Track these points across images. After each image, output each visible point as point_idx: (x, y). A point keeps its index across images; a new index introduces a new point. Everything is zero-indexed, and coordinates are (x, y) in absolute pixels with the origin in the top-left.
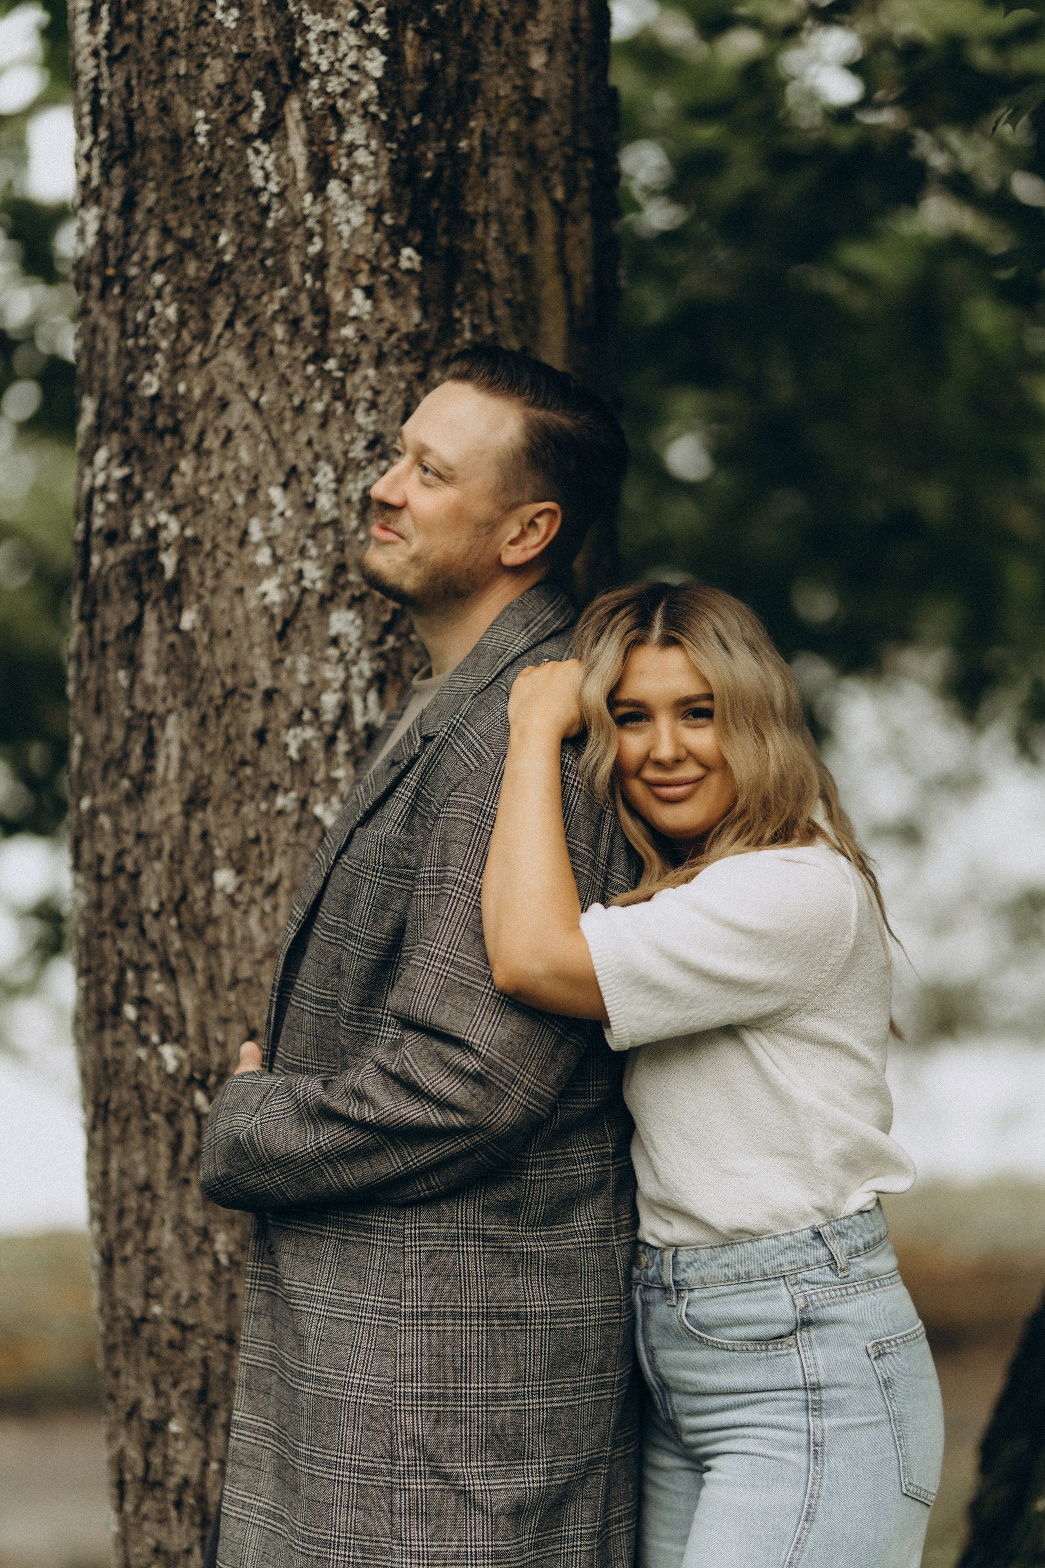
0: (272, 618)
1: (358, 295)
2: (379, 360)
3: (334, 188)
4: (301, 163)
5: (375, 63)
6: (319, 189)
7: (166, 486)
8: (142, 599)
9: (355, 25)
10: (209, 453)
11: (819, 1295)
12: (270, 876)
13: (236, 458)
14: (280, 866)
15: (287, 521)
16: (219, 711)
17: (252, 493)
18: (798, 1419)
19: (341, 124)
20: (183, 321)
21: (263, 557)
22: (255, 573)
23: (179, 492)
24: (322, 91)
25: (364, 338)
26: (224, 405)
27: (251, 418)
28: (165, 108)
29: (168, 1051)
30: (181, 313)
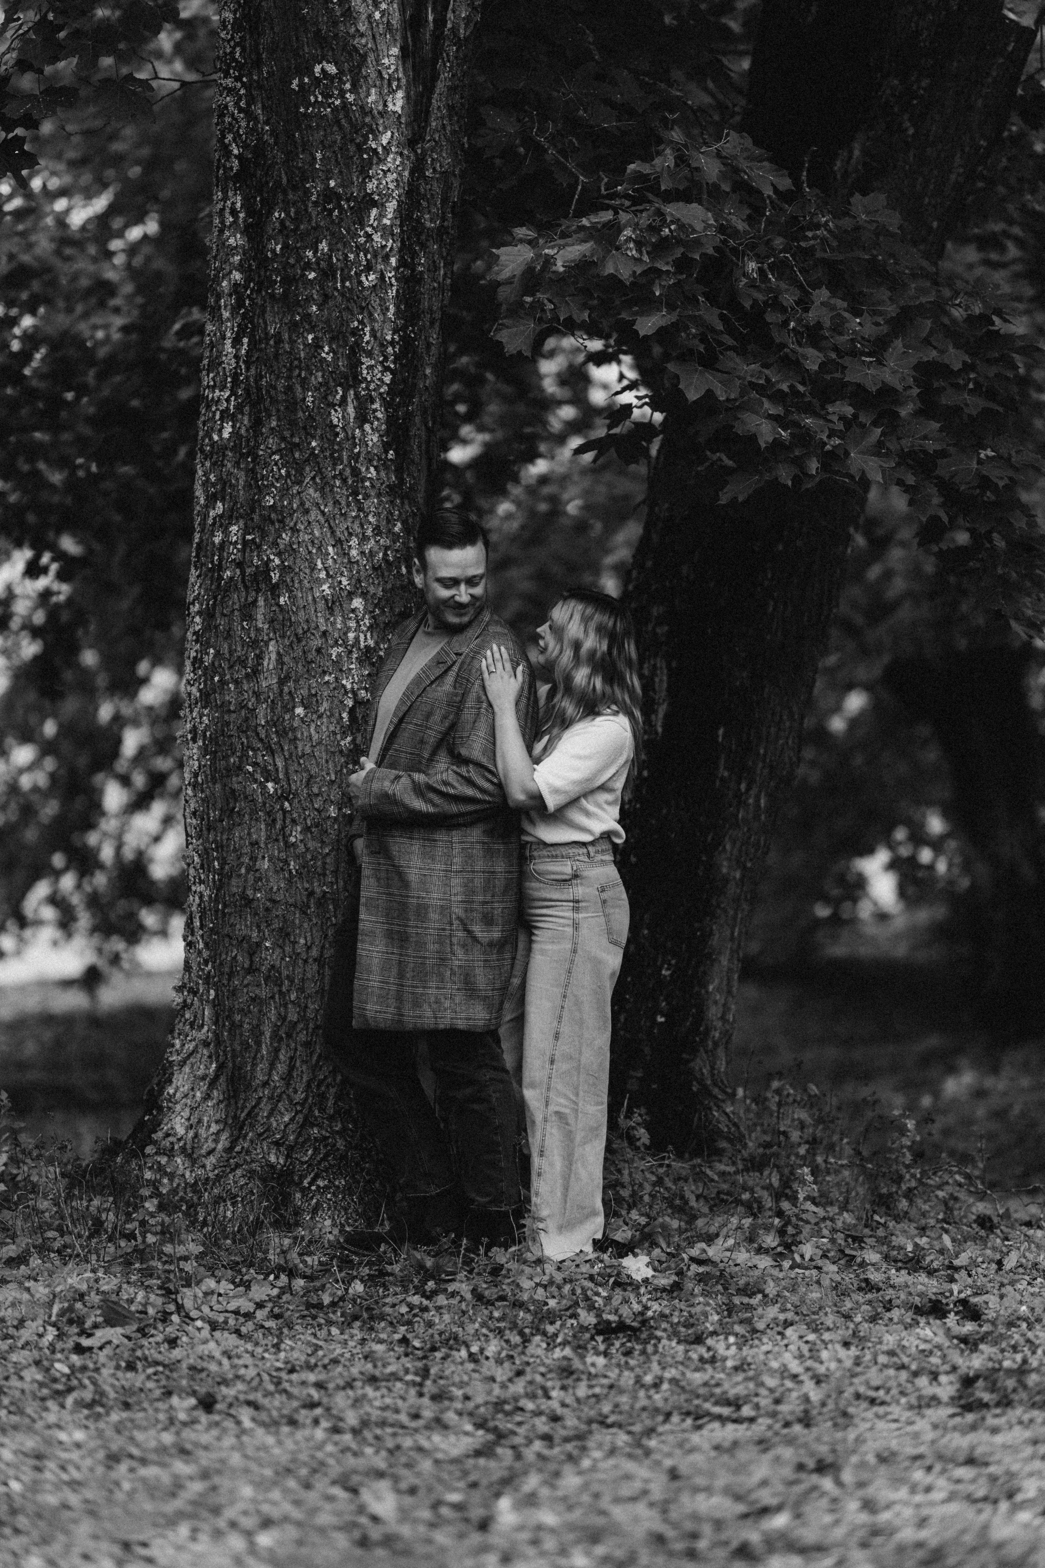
0: (326, 600)
1: (372, 469)
2: (379, 495)
3: (367, 427)
4: (352, 415)
5: (388, 378)
6: (361, 427)
7: (275, 544)
8: (258, 591)
9: (382, 363)
10: (298, 531)
11: (581, 866)
12: (322, 709)
13: (312, 533)
14: (325, 705)
15: (335, 561)
16: (299, 640)
17: (319, 549)
18: (569, 914)
19: (373, 401)
20: (288, 475)
21: (323, 575)
22: (319, 582)
23: (282, 547)
24: (367, 388)
25: (373, 486)
26: (307, 512)
27: (320, 517)
28: (289, 389)
29: (270, 785)
30: (288, 472)
